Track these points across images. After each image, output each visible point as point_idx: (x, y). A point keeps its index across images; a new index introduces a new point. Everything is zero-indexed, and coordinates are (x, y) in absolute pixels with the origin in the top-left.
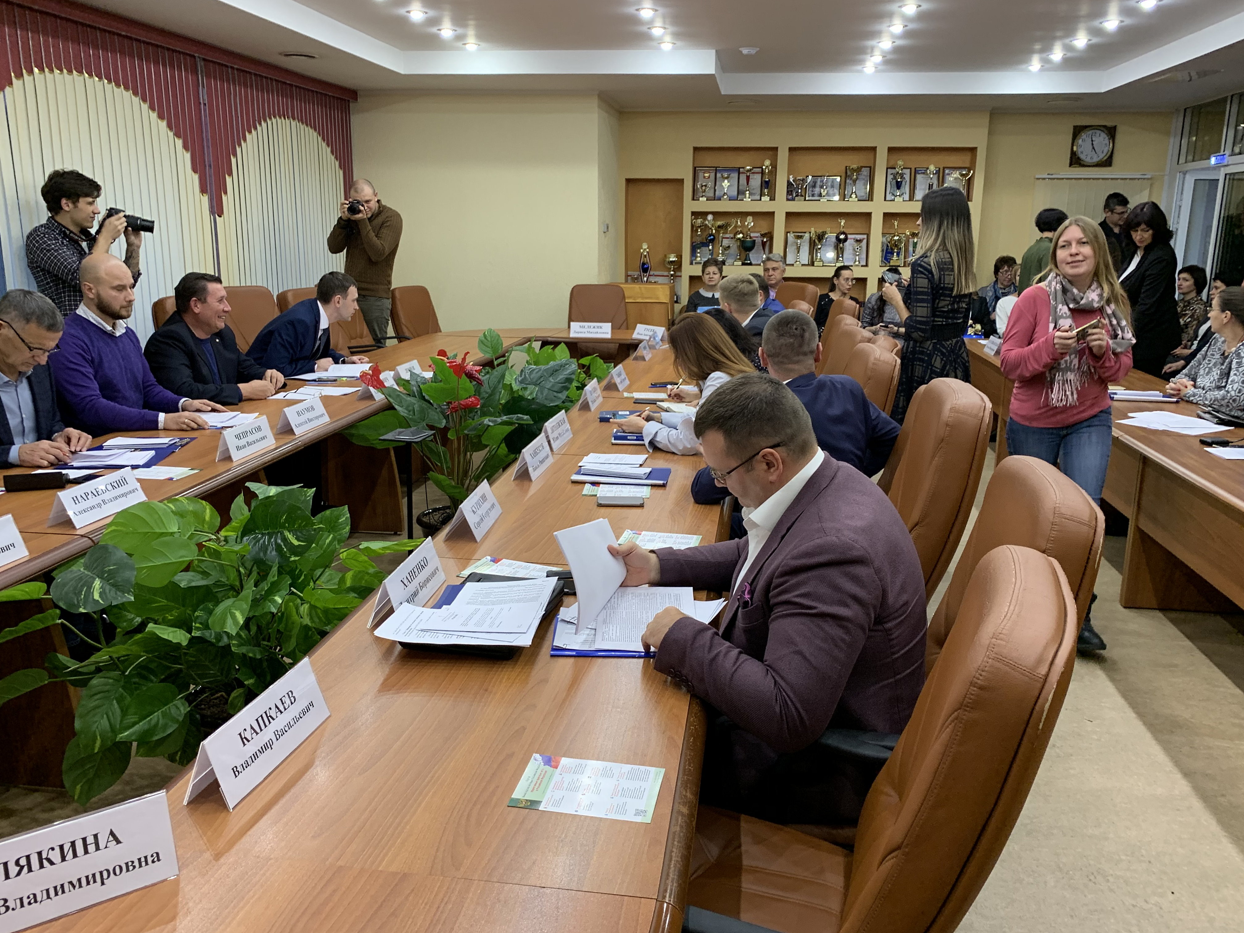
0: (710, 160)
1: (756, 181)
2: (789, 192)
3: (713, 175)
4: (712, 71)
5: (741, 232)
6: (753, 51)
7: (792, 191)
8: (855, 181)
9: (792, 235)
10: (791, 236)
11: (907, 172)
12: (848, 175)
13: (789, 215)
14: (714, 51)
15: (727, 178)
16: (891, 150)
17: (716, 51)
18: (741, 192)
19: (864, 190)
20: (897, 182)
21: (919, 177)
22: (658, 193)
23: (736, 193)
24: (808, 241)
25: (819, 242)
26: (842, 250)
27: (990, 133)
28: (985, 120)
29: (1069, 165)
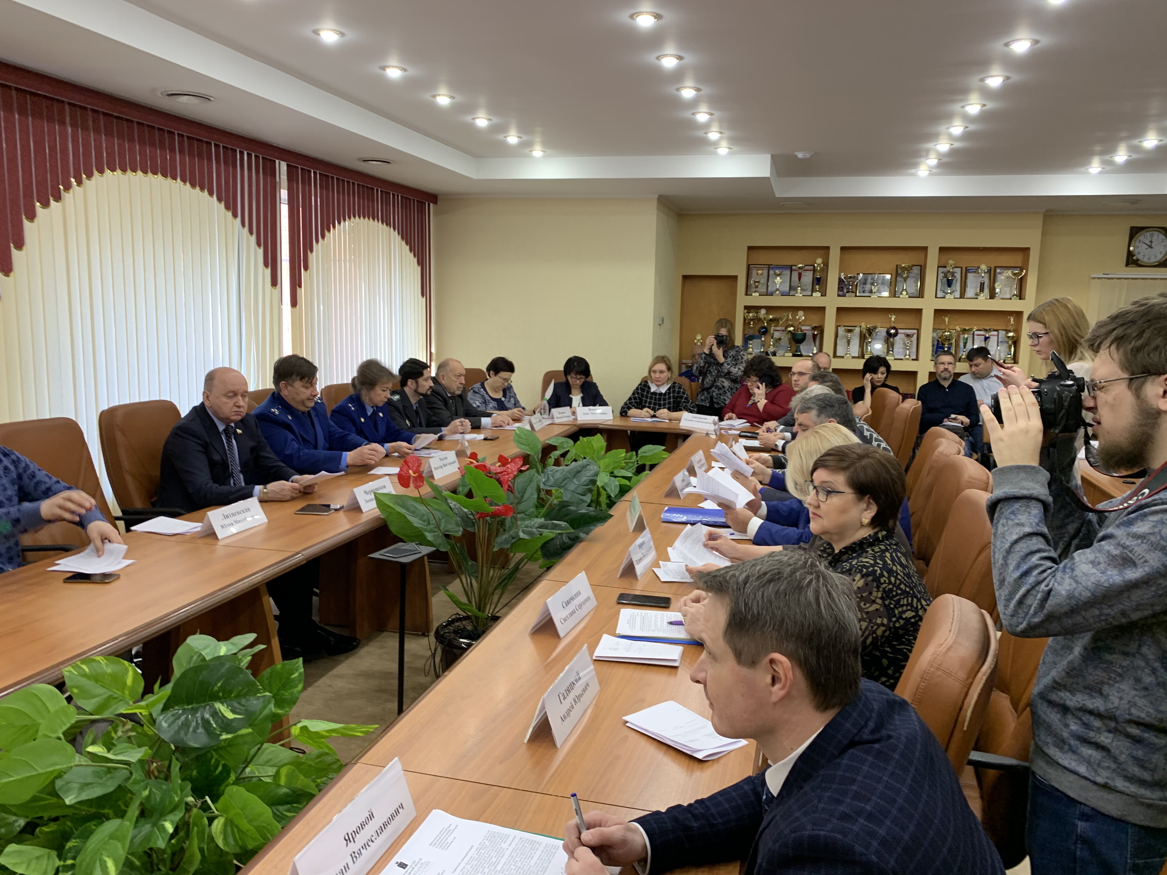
0: (763, 258)
1: (807, 278)
2: (840, 289)
3: (765, 272)
4: (767, 174)
5: (792, 326)
6: (808, 155)
7: (844, 287)
8: (905, 280)
9: (843, 328)
10: (841, 330)
11: (958, 270)
12: (899, 273)
13: (840, 310)
14: (769, 156)
15: (779, 275)
16: (942, 250)
17: (772, 156)
18: (791, 288)
19: (914, 288)
20: (948, 280)
21: (970, 276)
22: (712, 288)
23: (787, 289)
24: (858, 335)
25: (870, 335)
26: (893, 345)
27: (1044, 233)
28: (1039, 222)
29: (1127, 265)
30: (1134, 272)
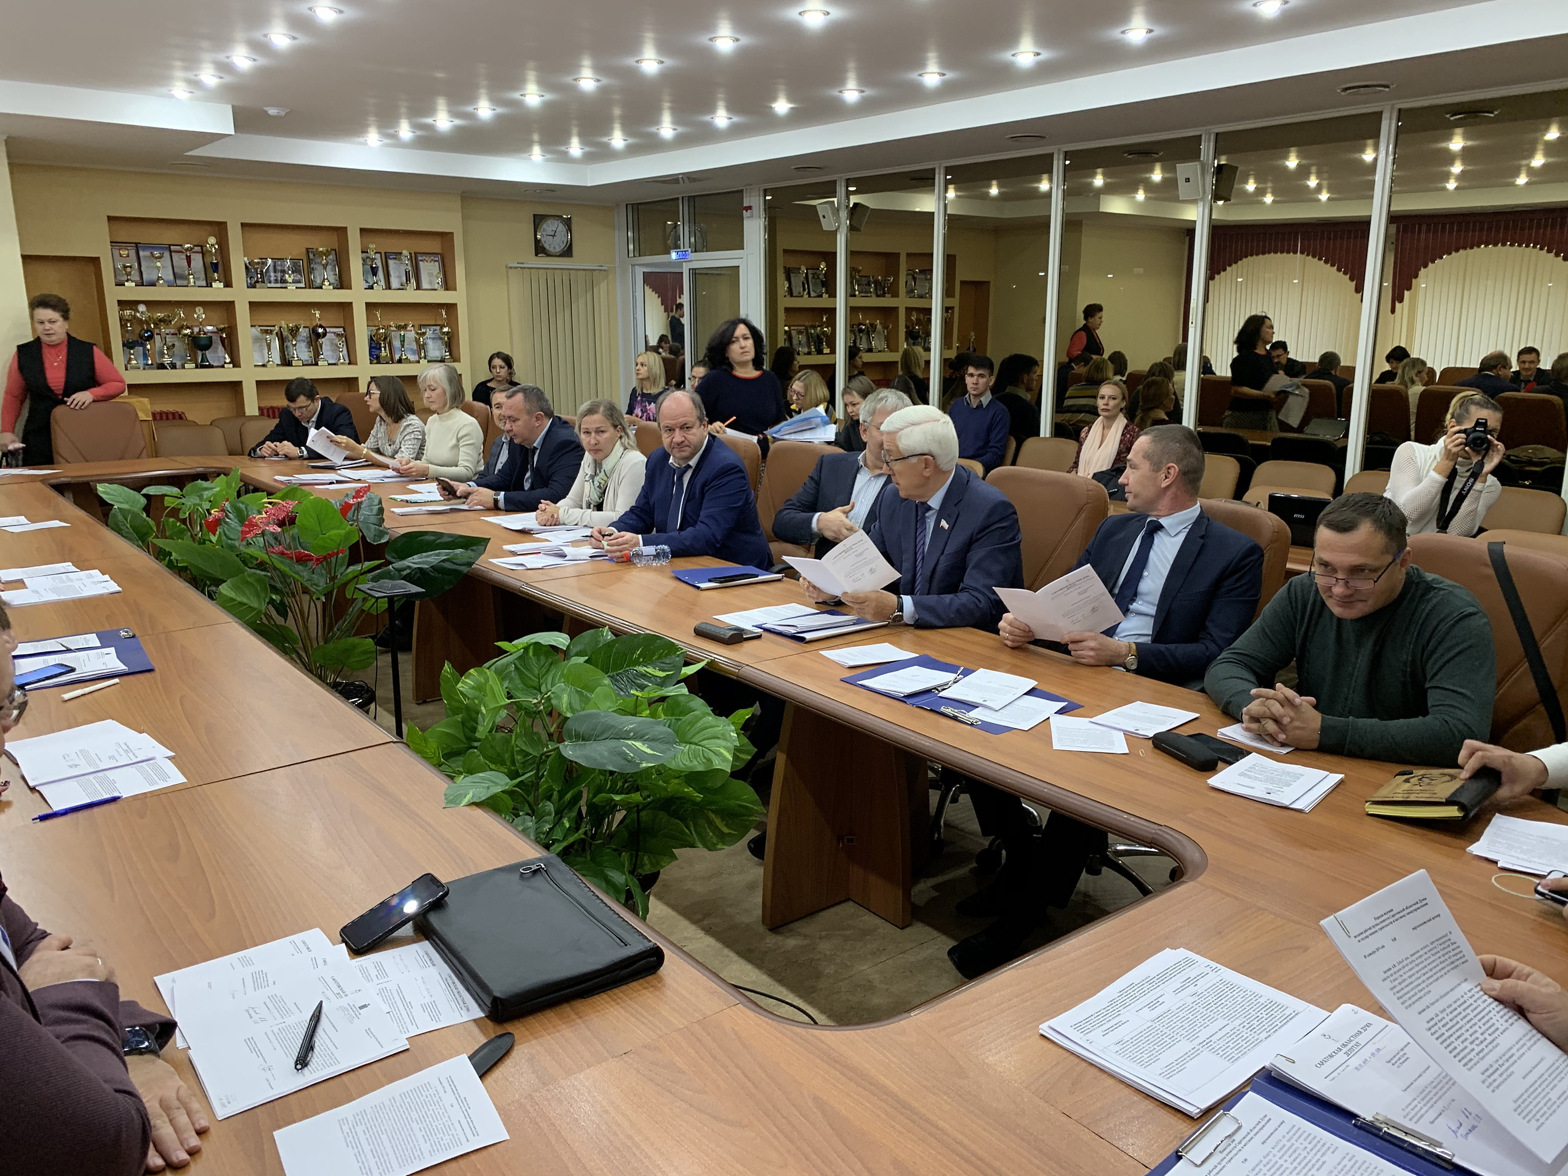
0: (126, 233)
1: (197, 261)
2: (248, 278)
3: (133, 253)
4: (229, 131)
5: (188, 327)
6: (282, 112)
7: (252, 276)
8: (325, 267)
9: (260, 329)
10: (255, 332)
11: (379, 256)
12: (310, 258)
13: (254, 306)
14: (232, 107)
15: (154, 257)
16: (362, 231)
18: (175, 276)
20: (372, 267)
21: (391, 262)
23: (171, 277)
25: (294, 338)
27: (464, 218)
28: (458, 204)
29: (536, 255)
30: (543, 262)
